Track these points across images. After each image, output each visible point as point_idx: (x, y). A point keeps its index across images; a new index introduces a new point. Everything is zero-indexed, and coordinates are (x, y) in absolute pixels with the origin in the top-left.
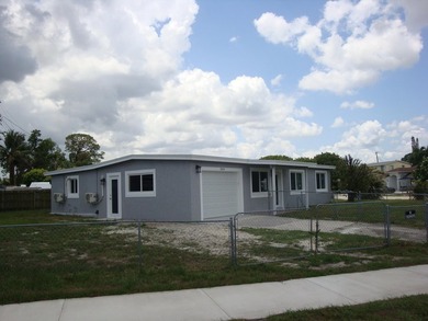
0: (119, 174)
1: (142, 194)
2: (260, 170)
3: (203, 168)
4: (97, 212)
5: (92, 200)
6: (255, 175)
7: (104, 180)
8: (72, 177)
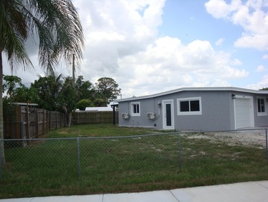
0: (172, 100)
1: (190, 113)
2: (261, 97)
3: (237, 96)
4: (155, 125)
5: (152, 117)
7: (160, 104)
8: (135, 103)
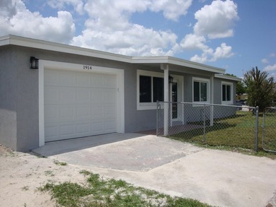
2: (152, 74)
6: (145, 81)
